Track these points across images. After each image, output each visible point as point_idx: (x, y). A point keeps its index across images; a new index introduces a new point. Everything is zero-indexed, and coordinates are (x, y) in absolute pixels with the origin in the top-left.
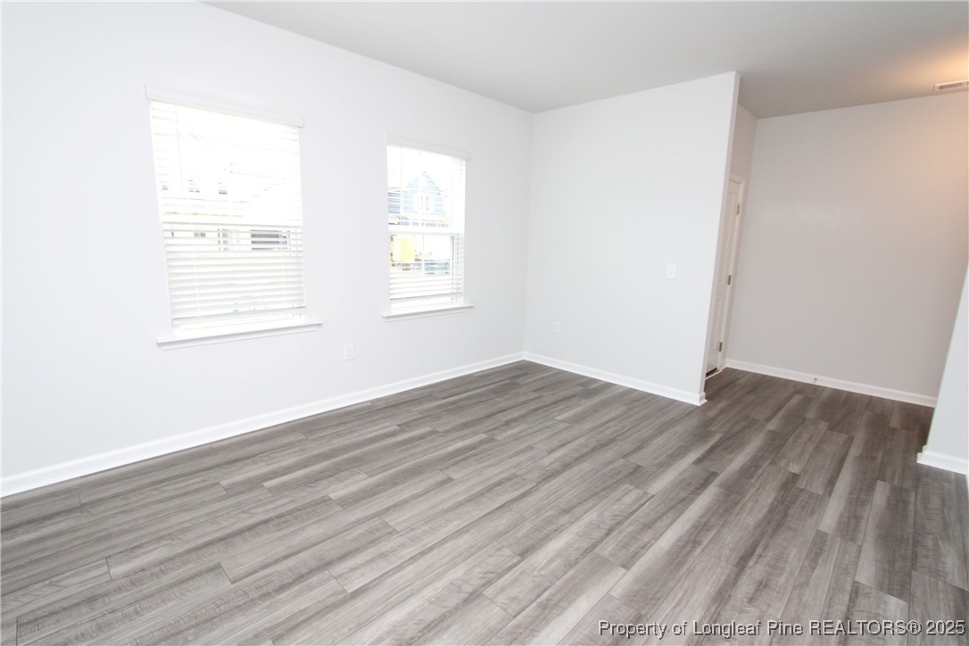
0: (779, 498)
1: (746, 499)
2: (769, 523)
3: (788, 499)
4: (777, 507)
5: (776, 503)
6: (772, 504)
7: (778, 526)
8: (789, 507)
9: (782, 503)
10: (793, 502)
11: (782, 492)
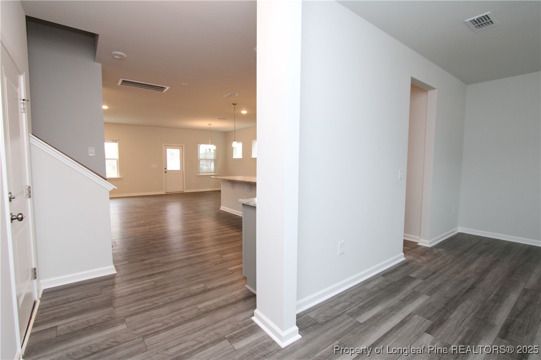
0: (448, 314)
1: (472, 315)
2: (457, 301)
3: (441, 313)
4: (451, 309)
5: (451, 311)
6: (454, 311)
7: (453, 299)
8: (443, 308)
9: (447, 311)
10: (440, 311)
11: (445, 318)
